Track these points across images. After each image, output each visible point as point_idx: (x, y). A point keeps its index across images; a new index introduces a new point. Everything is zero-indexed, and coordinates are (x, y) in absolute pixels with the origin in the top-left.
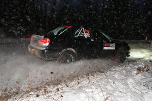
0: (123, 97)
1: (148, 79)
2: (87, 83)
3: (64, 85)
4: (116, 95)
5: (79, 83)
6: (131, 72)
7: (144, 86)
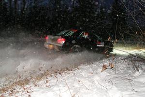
0: (89, 93)
1: (113, 76)
2: (55, 81)
3: (32, 84)
4: (83, 92)
5: (47, 82)
6: (97, 69)
7: (109, 82)
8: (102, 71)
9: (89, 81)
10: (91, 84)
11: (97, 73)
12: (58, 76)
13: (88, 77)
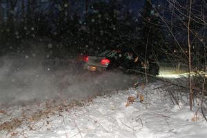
8: (127, 106)
9: (109, 120)
10: (112, 124)
11: (120, 109)
12: (64, 114)
13: (108, 115)
